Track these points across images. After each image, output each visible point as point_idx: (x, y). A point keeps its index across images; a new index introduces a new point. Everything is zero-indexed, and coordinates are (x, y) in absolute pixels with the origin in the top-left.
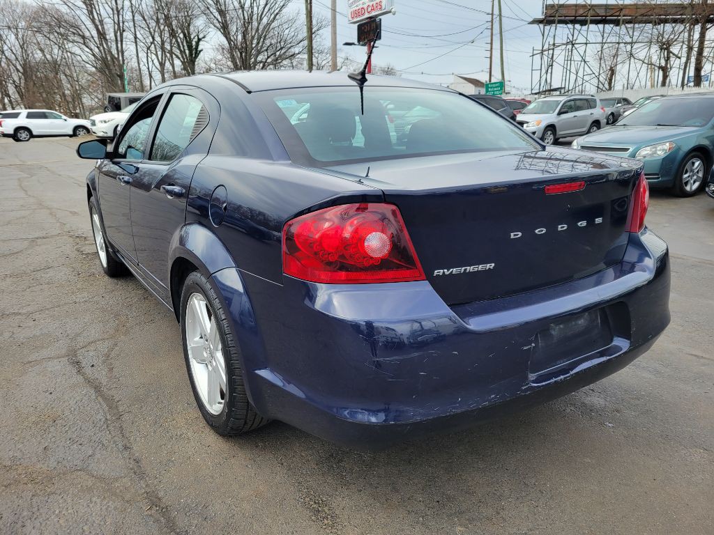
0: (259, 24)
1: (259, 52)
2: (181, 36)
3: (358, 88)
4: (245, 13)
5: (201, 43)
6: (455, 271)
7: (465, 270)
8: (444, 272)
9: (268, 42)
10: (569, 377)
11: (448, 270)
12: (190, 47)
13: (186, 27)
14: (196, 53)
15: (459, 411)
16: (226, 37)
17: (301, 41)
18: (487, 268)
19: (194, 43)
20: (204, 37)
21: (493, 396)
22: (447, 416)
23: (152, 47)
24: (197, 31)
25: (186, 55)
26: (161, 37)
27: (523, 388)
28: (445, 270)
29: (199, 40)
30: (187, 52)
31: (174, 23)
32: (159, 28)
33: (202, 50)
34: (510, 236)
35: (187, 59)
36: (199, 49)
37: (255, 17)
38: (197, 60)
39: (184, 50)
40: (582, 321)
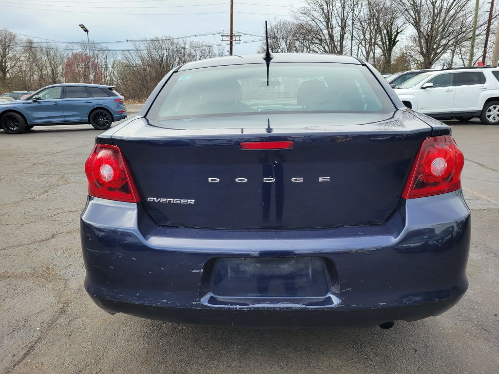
0: (446, 16)
1: (442, 38)
2: (385, 32)
3: (266, 65)
4: (436, 9)
5: (399, 35)
6: (163, 200)
7: (170, 201)
8: (154, 200)
9: (450, 29)
10: (247, 308)
11: (157, 199)
12: (390, 39)
13: (389, 25)
14: (394, 43)
15: (137, 303)
16: (417, 29)
17: (481, 25)
18: (188, 203)
19: (393, 36)
20: (401, 31)
21: (165, 301)
22: (127, 303)
23: (363, 42)
24: (396, 27)
25: (386, 46)
26: (370, 34)
27: (194, 303)
28: (155, 199)
29: (398, 33)
30: (388, 43)
31: (381, 23)
32: (370, 28)
33: (398, 41)
34: (208, 180)
35: (387, 48)
36: (396, 40)
37: (444, 11)
38: (394, 48)
39: (386, 42)
40: (286, 266)
